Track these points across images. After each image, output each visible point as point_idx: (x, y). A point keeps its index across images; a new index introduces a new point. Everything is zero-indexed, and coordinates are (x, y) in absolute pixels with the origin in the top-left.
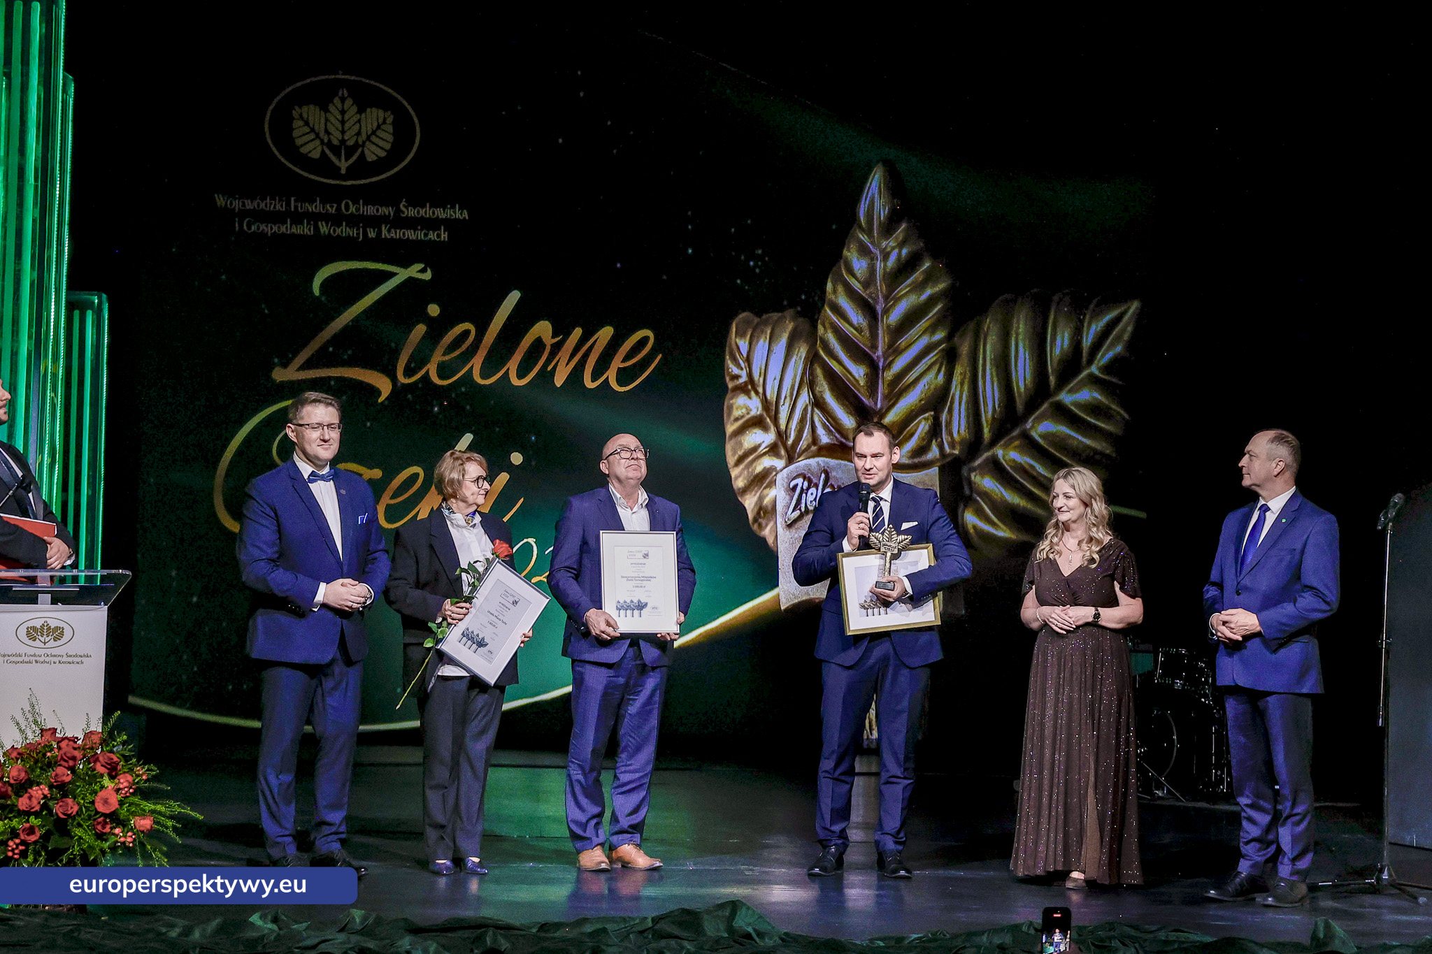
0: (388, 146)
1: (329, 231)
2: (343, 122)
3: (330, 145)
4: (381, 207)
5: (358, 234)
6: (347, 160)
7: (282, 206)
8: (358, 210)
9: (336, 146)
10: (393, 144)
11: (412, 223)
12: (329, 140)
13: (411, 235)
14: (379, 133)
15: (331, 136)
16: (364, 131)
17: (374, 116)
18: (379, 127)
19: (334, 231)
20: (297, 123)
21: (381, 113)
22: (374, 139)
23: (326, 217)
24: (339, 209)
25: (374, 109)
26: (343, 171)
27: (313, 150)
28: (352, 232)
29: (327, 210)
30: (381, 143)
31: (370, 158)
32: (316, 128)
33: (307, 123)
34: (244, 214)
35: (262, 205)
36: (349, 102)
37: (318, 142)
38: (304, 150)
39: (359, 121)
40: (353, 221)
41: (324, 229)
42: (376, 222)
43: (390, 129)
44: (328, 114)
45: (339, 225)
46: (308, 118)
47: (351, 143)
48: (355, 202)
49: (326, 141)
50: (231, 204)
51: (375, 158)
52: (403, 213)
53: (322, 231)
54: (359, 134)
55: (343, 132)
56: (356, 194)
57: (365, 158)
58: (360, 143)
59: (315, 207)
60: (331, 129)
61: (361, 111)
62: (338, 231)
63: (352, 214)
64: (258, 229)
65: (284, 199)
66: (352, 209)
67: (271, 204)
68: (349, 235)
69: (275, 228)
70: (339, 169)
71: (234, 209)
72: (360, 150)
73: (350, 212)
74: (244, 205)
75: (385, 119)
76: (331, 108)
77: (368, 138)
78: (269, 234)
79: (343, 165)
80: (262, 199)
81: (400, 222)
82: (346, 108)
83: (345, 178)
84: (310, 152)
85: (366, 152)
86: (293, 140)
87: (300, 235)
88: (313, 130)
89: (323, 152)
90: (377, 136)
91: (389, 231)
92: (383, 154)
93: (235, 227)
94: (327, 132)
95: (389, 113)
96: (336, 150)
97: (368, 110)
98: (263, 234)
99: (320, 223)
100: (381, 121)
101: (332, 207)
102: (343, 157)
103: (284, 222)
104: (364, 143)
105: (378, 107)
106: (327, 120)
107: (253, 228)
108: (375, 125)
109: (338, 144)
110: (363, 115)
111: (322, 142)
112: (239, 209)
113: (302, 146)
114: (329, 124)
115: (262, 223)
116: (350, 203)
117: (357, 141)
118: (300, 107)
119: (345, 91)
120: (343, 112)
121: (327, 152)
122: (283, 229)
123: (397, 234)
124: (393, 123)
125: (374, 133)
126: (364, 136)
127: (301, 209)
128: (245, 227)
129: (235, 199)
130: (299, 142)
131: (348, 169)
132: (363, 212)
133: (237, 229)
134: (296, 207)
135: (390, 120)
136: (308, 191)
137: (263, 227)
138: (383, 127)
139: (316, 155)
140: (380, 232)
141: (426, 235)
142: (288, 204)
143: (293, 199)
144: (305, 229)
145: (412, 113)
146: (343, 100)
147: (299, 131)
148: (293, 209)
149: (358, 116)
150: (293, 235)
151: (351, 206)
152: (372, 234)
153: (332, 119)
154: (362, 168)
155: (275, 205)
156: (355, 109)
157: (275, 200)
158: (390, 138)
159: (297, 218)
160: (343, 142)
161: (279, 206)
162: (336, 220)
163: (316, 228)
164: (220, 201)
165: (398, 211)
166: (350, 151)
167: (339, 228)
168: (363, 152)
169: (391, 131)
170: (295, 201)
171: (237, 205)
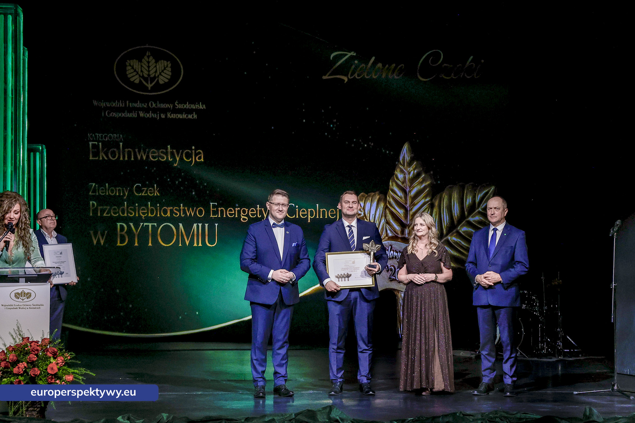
0: (169, 77)
1: (144, 116)
2: (149, 67)
3: (143, 77)
4: (167, 104)
5: (157, 116)
6: (151, 83)
7: (123, 105)
8: (156, 105)
9: (146, 77)
10: (171, 76)
11: (180, 111)
12: (143, 74)
13: (180, 116)
14: (165, 71)
15: (144, 73)
16: (158, 70)
17: (162, 64)
18: (165, 69)
19: (146, 116)
20: (129, 68)
21: (165, 62)
22: (162, 73)
23: (142, 109)
24: (148, 105)
25: (162, 61)
26: (149, 89)
27: (136, 79)
28: (154, 116)
29: (143, 106)
30: (166, 76)
31: (161, 82)
32: (137, 70)
33: (133, 68)
34: (106, 108)
35: (114, 105)
36: (151, 58)
37: (137, 76)
38: (132, 80)
39: (156, 66)
40: (155, 111)
41: (142, 115)
42: (165, 111)
43: (170, 69)
44: (142, 63)
45: (148, 113)
46: (133, 65)
47: (152, 76)
48: (156, 102)
49: (141, 75)
50: (100, 103)
51: (164, 83)
52: (177, 106)
53: (141, 116)
54: (156, 72)
55: (149, 71)
56: (155, 99)
57: (159, 82)
58: (157, 75)
59: (138, 105)
60: (143, 69)
61: (156, 62)
62: (148, 115)
63: (154, 107)
64: (112, 114)
65: (123, 101)
66: (154, 105)
67: (118, 104)
68: (153, 117)
69: (120, 115)
70: (148, 88)
71: (102, 106)
72: (157, 78)
73: (153, 107)
74: (106, 105)
75: (167, 65)
76: (143, 60)
77: (160, 74)
78: (117, 118)
79: (150, 86)
80: (115, 102)
81: (176, 111)
82: (150, 61)
83: (150, 92)
84: (134, 81)
85: (159, 79)
86: (127, 75)
87: (131, 118)
88: (135, 71)
89: (140, 81)
90: (163, 72)
91: (170, 115)
92: (167, 81)
93: (102, 115)
94: (142, 71)
95: (169, 62)
96: (146, 80)
97: (160, 61)
98: (114, 118)
99: (140, 112)
100: (165, 67)
101: (145, 105)
102: (149, 83)
103: (124, 112)
104: (158, 76)
105: (164, 60)
106: (142, 66)
107: (111, 115)
108: (163, 68)
109: (147, 76)
110: (157, 64)
111: (140, 76)
112: (104, 107)
113: (130, 78)
114: (142, 67)
115: (114, 112)
116: (153, 103)
117: (155, 75)
118: (130, 60)
119: (149, 52)
120: (148, 62)
121: (142, 79)
122: (123, 115)
123: (173, 116)
124: (171, 67)
125: (163, 71)
126: (158, 73)
127: (131, 106)
128: (107, 114)
129: (102, 102)
130: (129, 76)
131: (151, 87)
132: (159, 106)
133: (103, 115)
134: (129, 105)
135: (170, 65)
136: (134, 98)
137: (114, 114)
138: (167, 68)
139: (137, 81)
140: (166, 116)
141: (187, 116)
142: (126, 104)
143: (127, 102)
144: (134, 115)
145: (180, 62)
146: (148, 57)
147: (129, 70)
148: (127, 106)
149: (155, 64)
150: (128, 117)
151: (153, 104)
152: (163, 116)
153: (144, 66)
154: (158, 87)
155: (120, 104)
156: (154, 61)
157: (120, 102)
158: (170, 74)
159: (130, 110)
160: (149, 75)
161: (121, 105)
162: (147, 110)
163: (138, 114)
164: (95, 103)
165: (174, 106)
166: (152, 80)
167: (148, 114)
168: (158, 79)
169: (170, 70)
170: (129, 103)
171: (103, 105)
